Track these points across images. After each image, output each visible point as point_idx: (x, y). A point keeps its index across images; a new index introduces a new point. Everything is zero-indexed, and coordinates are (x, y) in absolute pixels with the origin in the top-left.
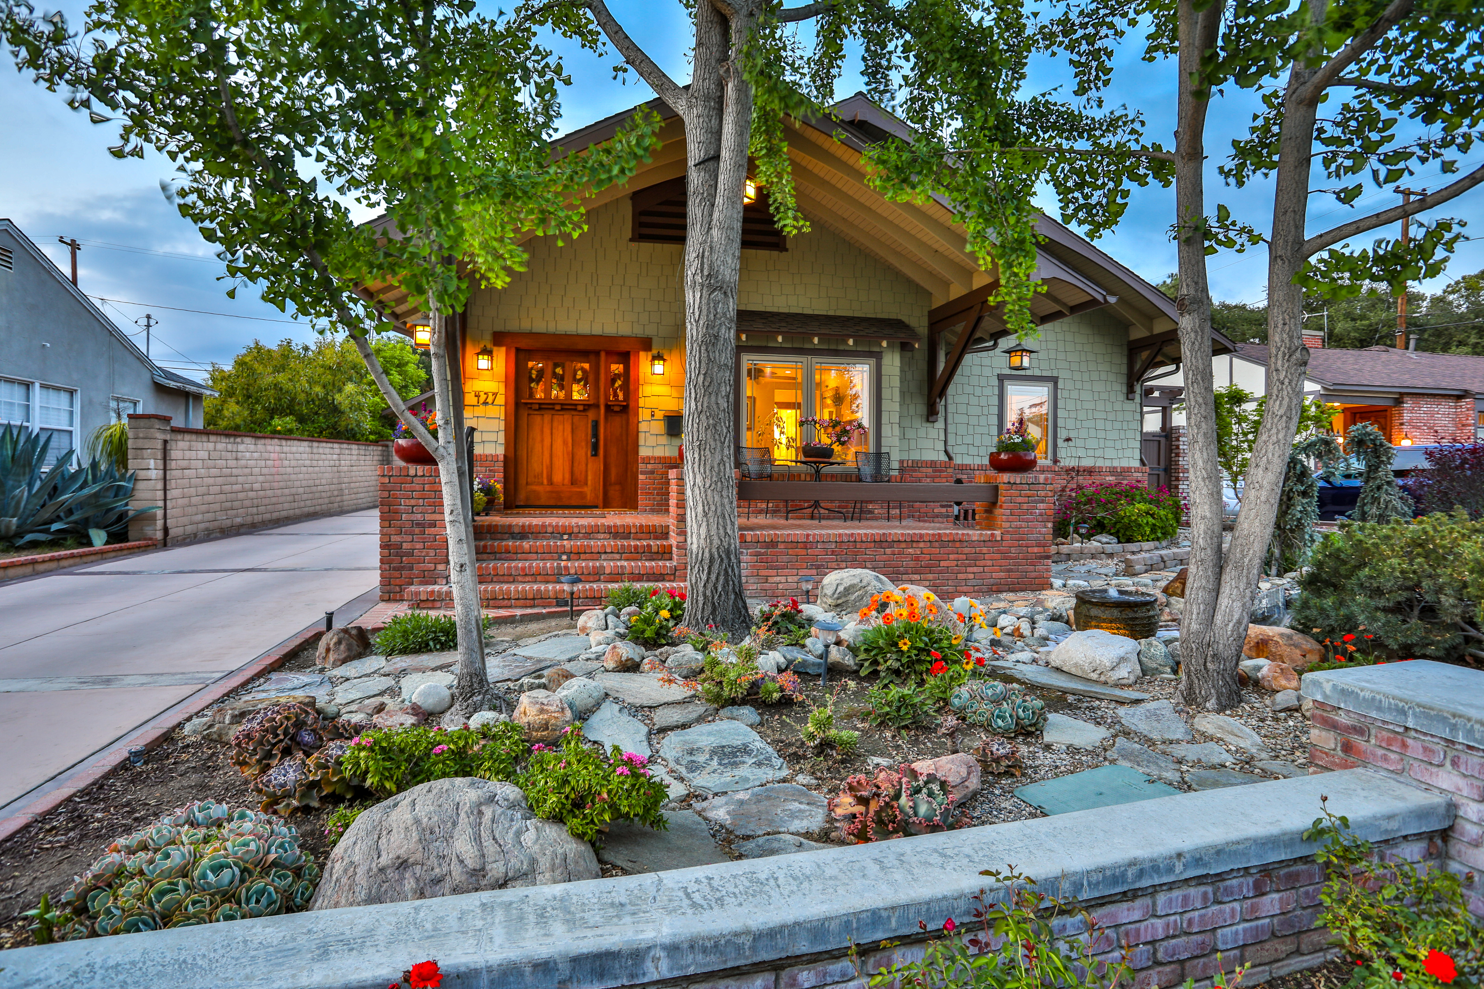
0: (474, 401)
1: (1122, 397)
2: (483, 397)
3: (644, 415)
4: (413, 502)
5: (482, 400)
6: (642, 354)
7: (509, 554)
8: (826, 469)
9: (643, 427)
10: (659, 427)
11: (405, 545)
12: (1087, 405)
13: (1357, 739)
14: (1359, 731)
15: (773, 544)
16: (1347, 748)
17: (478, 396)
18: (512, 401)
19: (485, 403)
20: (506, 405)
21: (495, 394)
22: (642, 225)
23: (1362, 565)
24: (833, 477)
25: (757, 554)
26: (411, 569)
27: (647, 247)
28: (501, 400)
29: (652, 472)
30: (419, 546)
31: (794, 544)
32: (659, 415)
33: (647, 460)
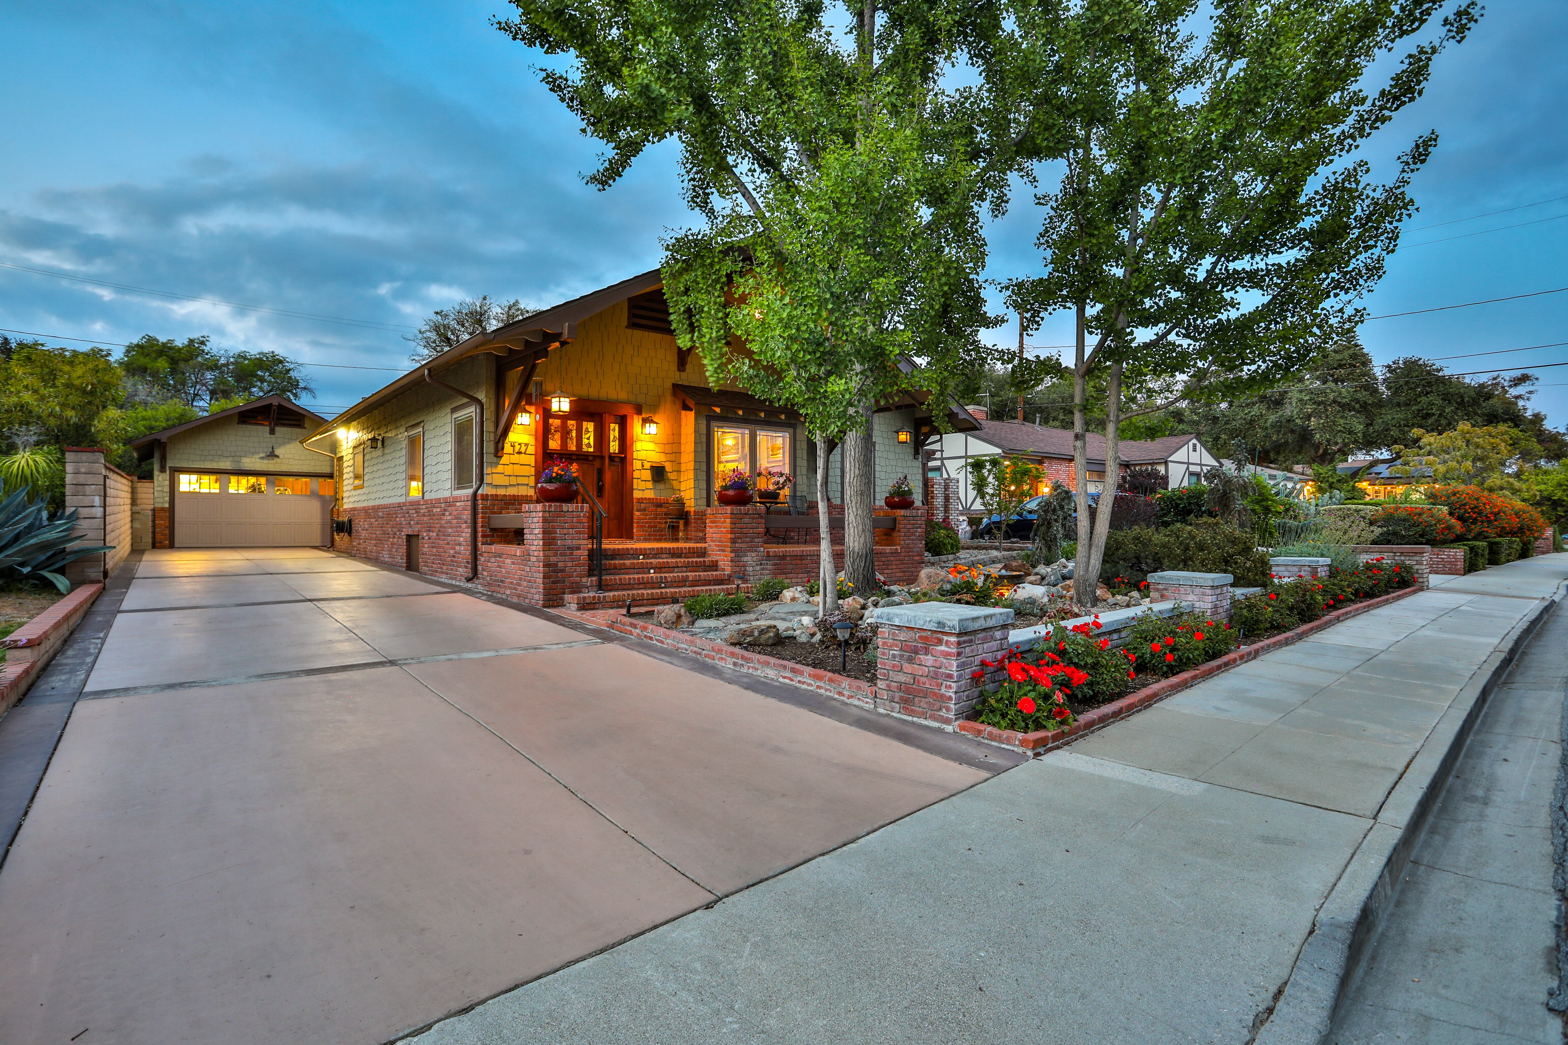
0: (510, 450)
1: (911, 457)
2: (517, 447)
3: (637, 465)
4: (565, 531)
5: (517, 450)
6: (635, 417)
7: (617, 570)
8: (774, 507)
9: (636, 474)
10: (647, 475)
11: (560, 564)
12: (892, 463)
13: (1165, 592)
14: (1166, 589)
15: (783, 557)
16: (1162, 596)
17: (513, 446)
18: (540, 451)
19: (519, 453)
20: (536, 455)
21: (527, 445)
22: (636, 316)
23: (1117, 549)
24: (779, 512)
25: (775, 564)
26: (564, 582)
27: (638, 333)
28: (531, 450)
29: (645, 510)
30: (569, 564)
31: (795, 557)
32: (647, 465)
33: (640, 501)
